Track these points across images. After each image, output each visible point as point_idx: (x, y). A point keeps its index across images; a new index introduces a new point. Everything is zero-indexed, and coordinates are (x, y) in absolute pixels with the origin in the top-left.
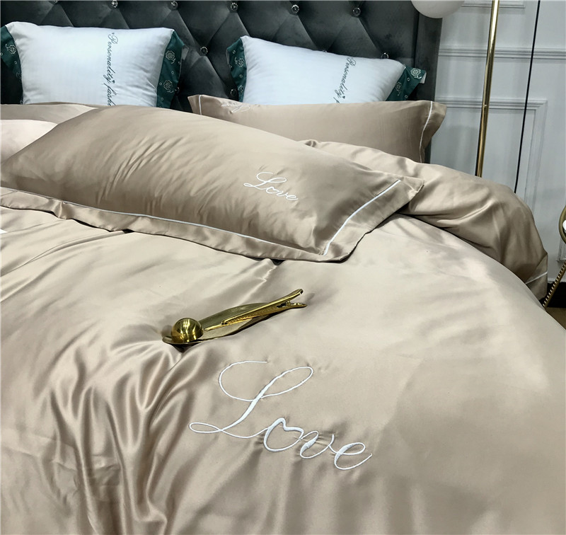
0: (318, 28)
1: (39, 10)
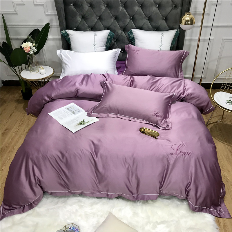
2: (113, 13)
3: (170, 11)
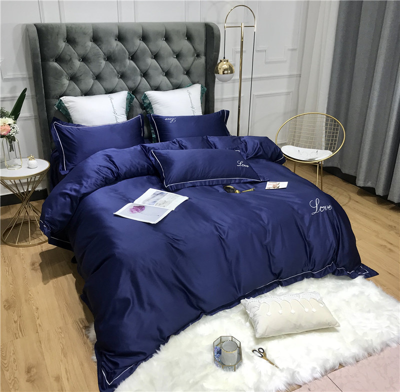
0: (174, 81)
1: (64, 84)
2: (118, 68)
3: (193, 63)
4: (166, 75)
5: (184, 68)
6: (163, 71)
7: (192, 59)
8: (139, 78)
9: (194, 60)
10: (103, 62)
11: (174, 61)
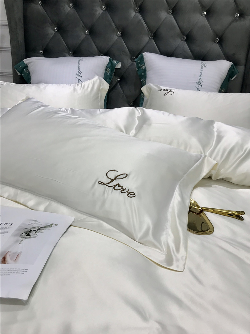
0: (197, 48)
1: (48, 35)
2: (117, 21)
4: (186, 41)
5: (214, 32)
6: (183, 33)
7: (230, 19)
8: (146, 39)
9: (233, 21)
10: (100, 11)
11: (200, 19)
